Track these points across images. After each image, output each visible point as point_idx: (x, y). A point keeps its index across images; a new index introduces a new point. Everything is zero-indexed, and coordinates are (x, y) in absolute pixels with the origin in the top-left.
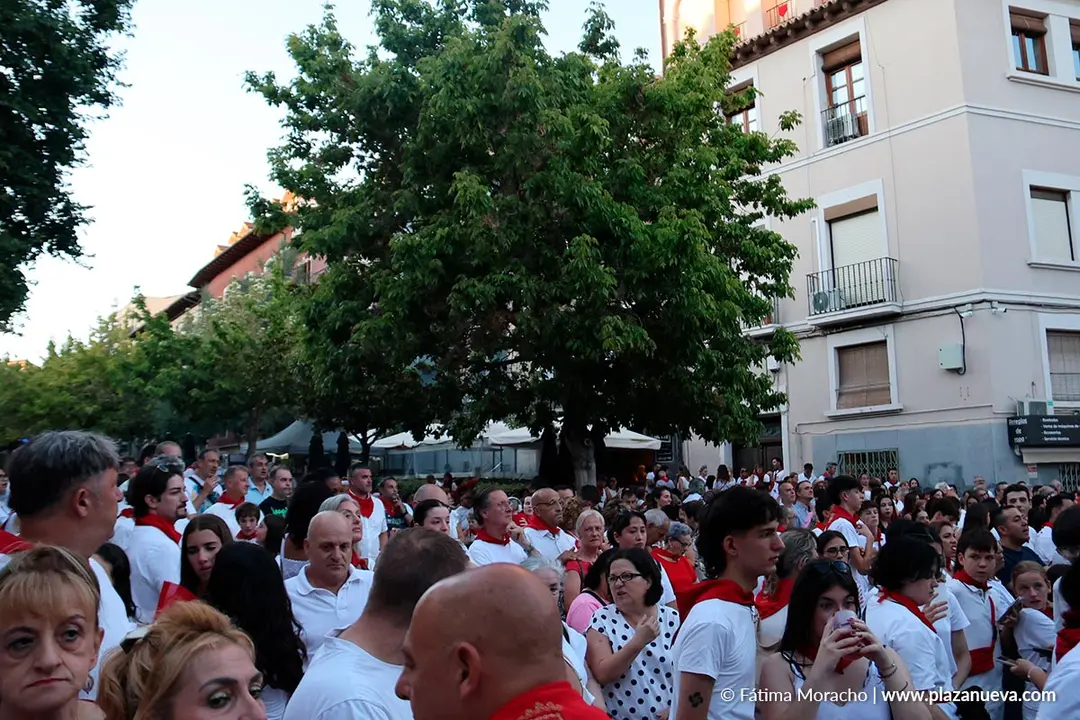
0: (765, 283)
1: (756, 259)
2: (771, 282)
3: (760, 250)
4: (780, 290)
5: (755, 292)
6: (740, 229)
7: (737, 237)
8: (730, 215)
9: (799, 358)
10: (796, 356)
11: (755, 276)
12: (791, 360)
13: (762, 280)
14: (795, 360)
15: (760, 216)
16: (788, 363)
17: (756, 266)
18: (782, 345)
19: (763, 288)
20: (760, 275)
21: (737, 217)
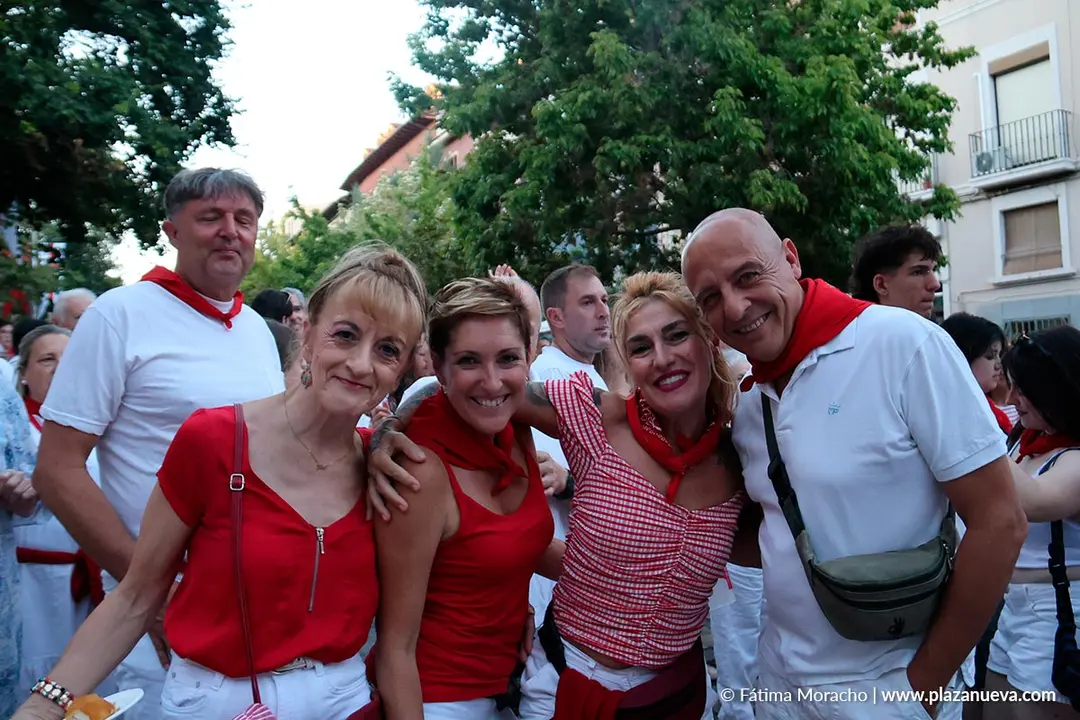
0: (923, 139)
1: (911, 112)
2: (928, 137)
3: (918, 104)
4: (939, 146)
5: (911, 147)
6: (895, 82)
7: (893, 92)
8: (884, 69)
9: (960, 215)
10: (957, 212)
11: (912, 131)
12: (951, 217)
13: (919, 135)
14: (955, 217)
15: (916, 68)
16: (949, 221)
17: (913, 122)
18: (942, 204)
19: (921, 144)
20: (917, 130)
21: (890, 69)
